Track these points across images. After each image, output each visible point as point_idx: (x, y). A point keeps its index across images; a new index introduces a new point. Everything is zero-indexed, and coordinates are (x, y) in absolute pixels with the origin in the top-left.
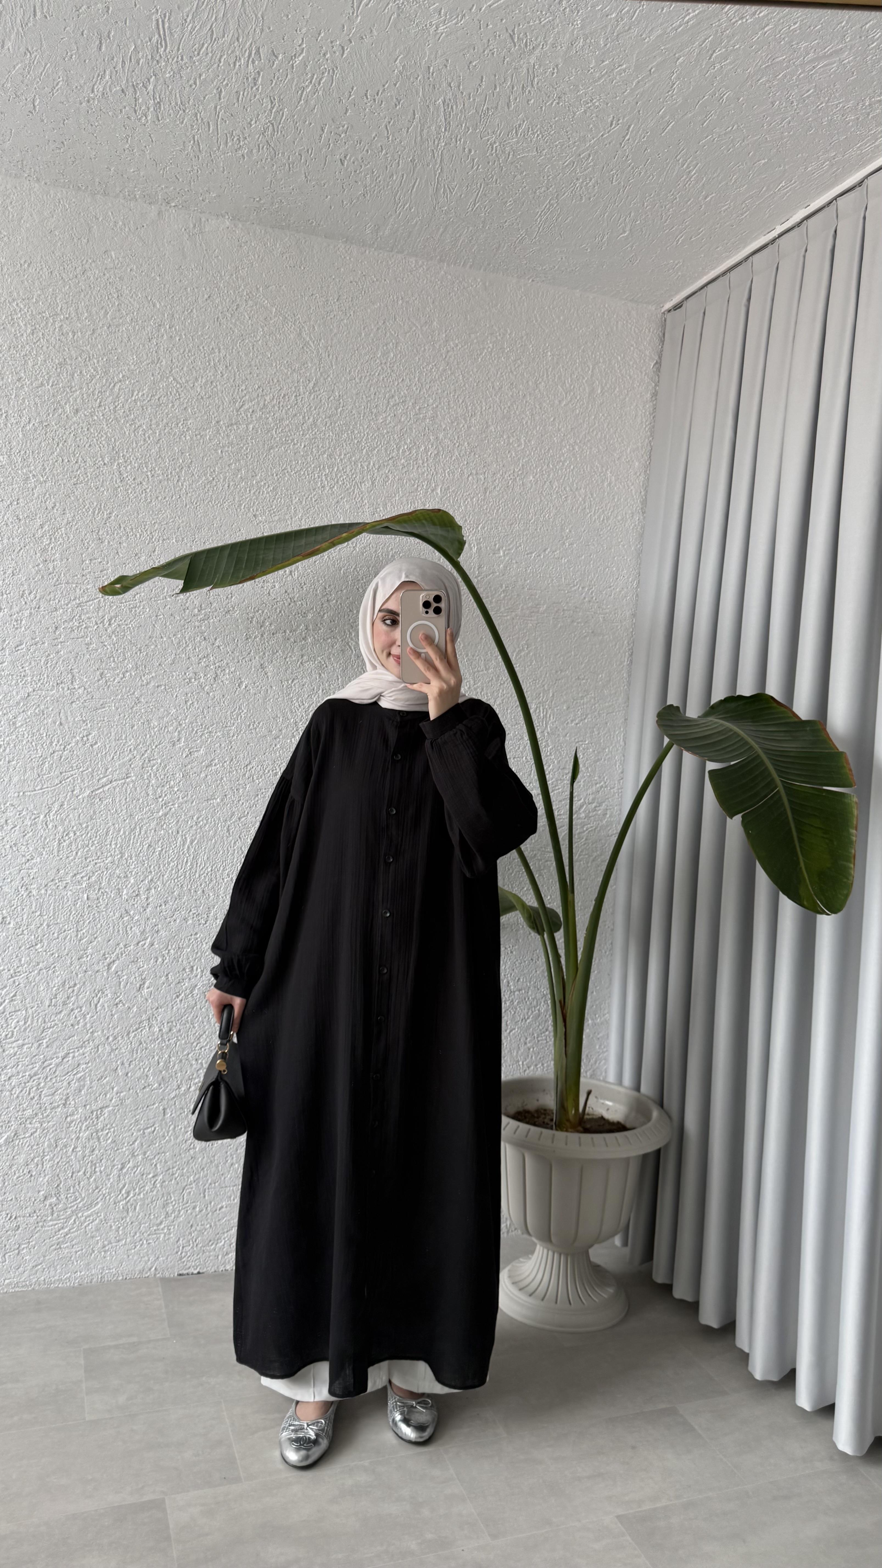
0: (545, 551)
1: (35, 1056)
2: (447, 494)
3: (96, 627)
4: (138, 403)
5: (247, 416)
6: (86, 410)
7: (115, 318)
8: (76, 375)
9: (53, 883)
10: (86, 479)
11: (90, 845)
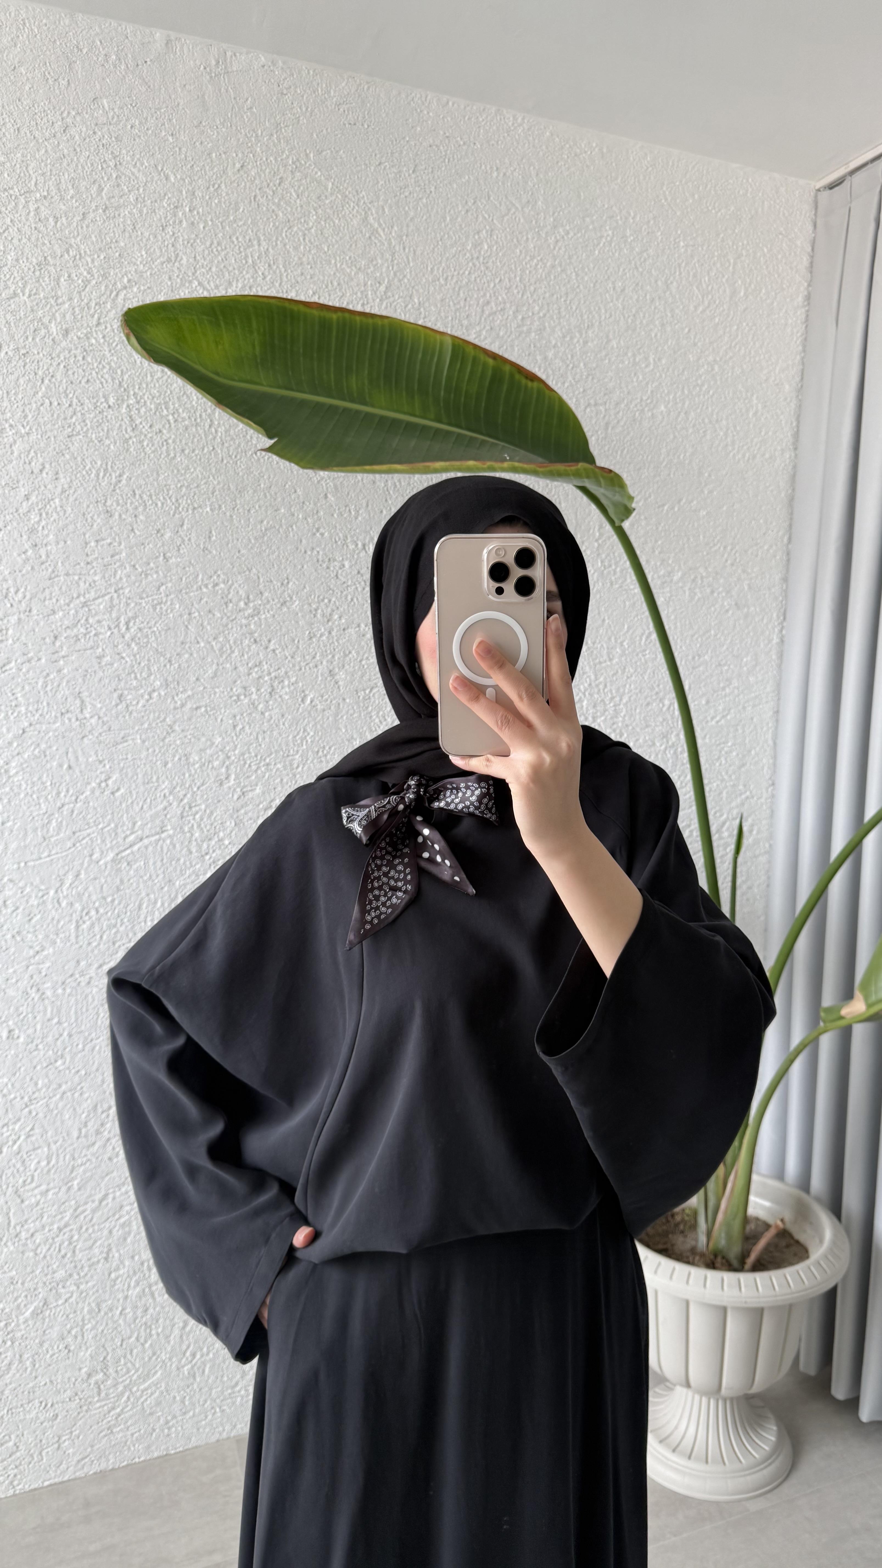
1: (64, 1203)
3: (109, 633)
6: (79, 329)
7: (113, 197)
8: (62, 280)
9: (73, 978)
10: (85, 429)
11: (118, 925)
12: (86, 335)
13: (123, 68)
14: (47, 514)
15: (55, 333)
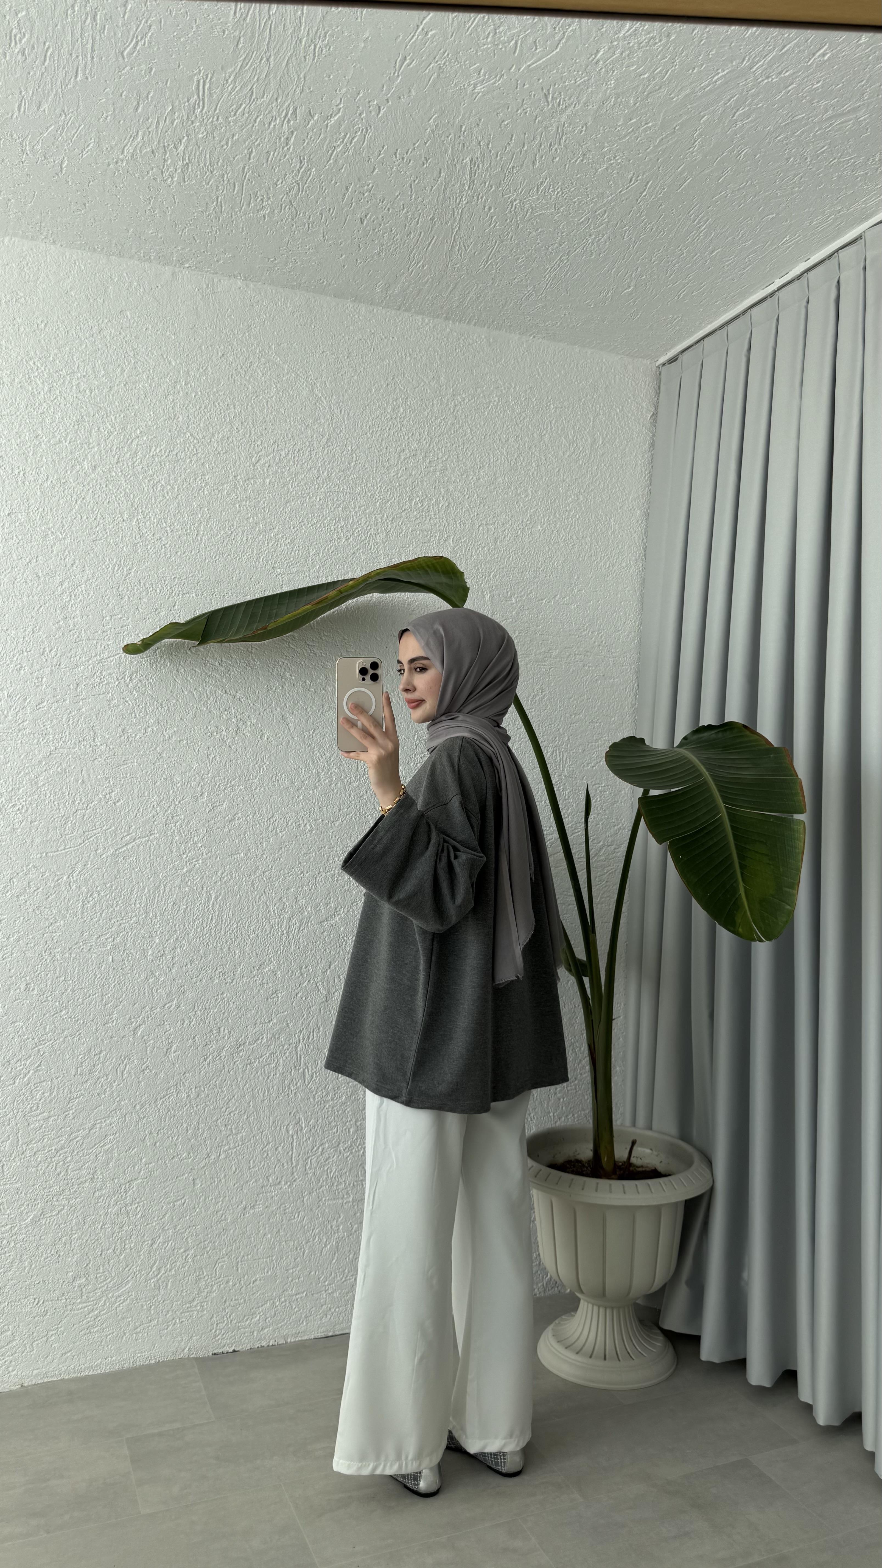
0: (555, 596)
2: (459, 544)
3: (117, 683)
4: (156, 459)
5: (263, 470)
7: (131, 376)
8: (94, 431)
9: (77, 946)
10: (105, 536)
11: (114, 906)
12: (109, 469)
13: (141, 290)
14: (75, 596)
15: (87, 469)
